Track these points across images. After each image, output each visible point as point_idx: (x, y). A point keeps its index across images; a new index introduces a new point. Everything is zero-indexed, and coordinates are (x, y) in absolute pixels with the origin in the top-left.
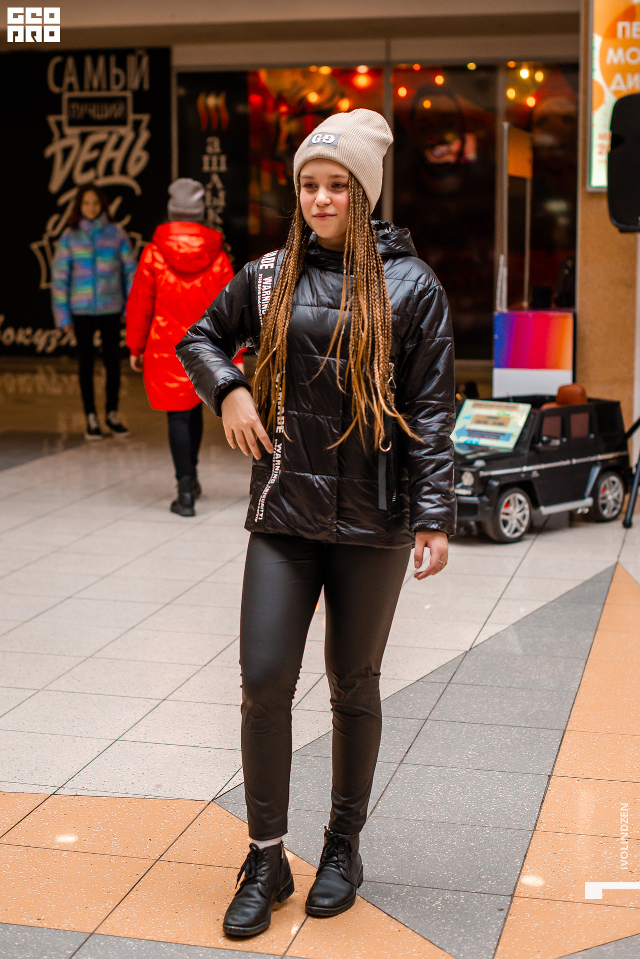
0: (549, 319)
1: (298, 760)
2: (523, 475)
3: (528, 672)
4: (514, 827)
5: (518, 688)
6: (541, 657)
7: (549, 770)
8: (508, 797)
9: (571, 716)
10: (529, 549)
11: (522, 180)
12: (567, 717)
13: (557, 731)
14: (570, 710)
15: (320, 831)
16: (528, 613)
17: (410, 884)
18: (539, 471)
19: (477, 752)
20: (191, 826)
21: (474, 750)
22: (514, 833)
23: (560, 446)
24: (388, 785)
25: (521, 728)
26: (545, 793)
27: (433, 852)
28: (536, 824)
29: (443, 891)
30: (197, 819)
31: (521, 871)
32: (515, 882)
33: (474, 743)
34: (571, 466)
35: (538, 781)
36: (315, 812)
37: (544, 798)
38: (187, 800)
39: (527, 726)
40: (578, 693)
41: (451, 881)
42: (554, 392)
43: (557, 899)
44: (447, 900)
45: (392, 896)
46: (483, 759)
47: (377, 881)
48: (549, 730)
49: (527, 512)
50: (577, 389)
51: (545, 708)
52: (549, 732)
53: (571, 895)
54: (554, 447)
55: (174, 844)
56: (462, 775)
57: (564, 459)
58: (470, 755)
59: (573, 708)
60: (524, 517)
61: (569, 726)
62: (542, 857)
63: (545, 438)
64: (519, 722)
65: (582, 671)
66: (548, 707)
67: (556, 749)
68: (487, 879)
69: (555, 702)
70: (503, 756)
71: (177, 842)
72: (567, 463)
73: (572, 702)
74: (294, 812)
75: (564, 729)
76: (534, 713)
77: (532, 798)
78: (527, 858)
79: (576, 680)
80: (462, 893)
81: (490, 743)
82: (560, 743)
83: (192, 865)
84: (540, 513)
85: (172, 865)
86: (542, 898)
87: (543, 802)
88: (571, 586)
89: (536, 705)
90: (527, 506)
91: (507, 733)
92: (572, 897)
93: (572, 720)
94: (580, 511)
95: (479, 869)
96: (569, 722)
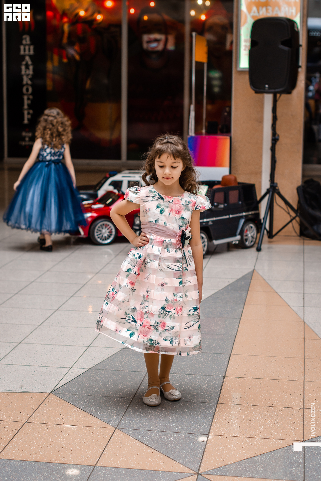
0: (217, 140)
1: (94, 372)
2: (204, 224)
3: (210, 326)
4: (207, 402)
5: (205, 334)
6: (216, 318)
7: (223, 374)
8: (203, 387)
9: (234, 347)
10: (207, 263)
11: (202, 64)
12: (231, 348)
13: (227, 355)
14: (233, 344)
15: (108, 406)
16: (209, 296)
17: (156, 430)
18: (212, 221)
19: (186, 366)
20: (41, 405)
21: (184, 365)
22: (207, 405)
23: (223, 208)
24: (141, 383)
25: (208, 354)
26: (222, 385)
27: (167, 415)
28: (218, 400)
29: (173, 433)
30: (44, 402)
31: (212, 423)
32: (209, 428)
33: (185, 362)
34: (229, 219)
35: (218, 379)
36: (105, 397)
37: (222, 387)
38: (38, 392)
39: (211, 352)
40: (236, 336)
41: (177, 429)
42: (220, 179)
43: (231, 436)
44: (175, 438)
45: (147, 436)
46: (189, 369)
47: (140, 429)
48: (223, 355)
49: (206, 243)
50: (232, 178)
51: (220, 344)
52: (222, 355)
53: (238, 433)
54: (221, 208)
55: (33, 414)
56: (179, 377)
57: (226, 215)
58: (183, 367)
59: (234, 343)
60: (205, 246)
61: (232, 352)
62: (222, 416)
63: (216, 204)
64: (207, 350)
65: (238, 325)
66: (221, 343)
67: (226, 363)
68: (195, 427)
69: (225, 340)
70: (200, 367)
71: (34, 413)
72: (227, 217)
73: (233, 340)
74: (94, 397)
75: (230, 354)
76: (214, 346)
77: (215, 387)
78: (215, 416)
79: (235, 329)
80: (183, 434)
81: (193, 361)
82: (228, 360)
83: (44, 424)
84: (213, 243)
85: (34, 424)
86: (223, 435)
87: (221, 389)
88: (231, 281)
89: (215, 342)
90: (206, 240)
91: (201, 356)
92: (238, 434)
93: (234, 349)
94: (234, 243)
95: (191, 422)
96: (233, 350)
